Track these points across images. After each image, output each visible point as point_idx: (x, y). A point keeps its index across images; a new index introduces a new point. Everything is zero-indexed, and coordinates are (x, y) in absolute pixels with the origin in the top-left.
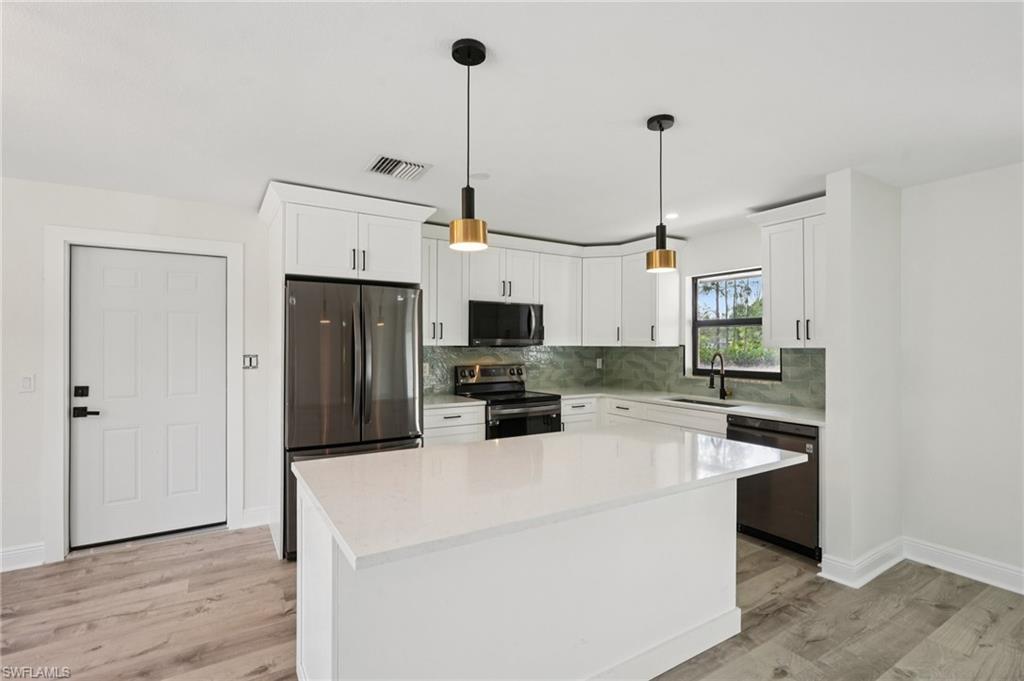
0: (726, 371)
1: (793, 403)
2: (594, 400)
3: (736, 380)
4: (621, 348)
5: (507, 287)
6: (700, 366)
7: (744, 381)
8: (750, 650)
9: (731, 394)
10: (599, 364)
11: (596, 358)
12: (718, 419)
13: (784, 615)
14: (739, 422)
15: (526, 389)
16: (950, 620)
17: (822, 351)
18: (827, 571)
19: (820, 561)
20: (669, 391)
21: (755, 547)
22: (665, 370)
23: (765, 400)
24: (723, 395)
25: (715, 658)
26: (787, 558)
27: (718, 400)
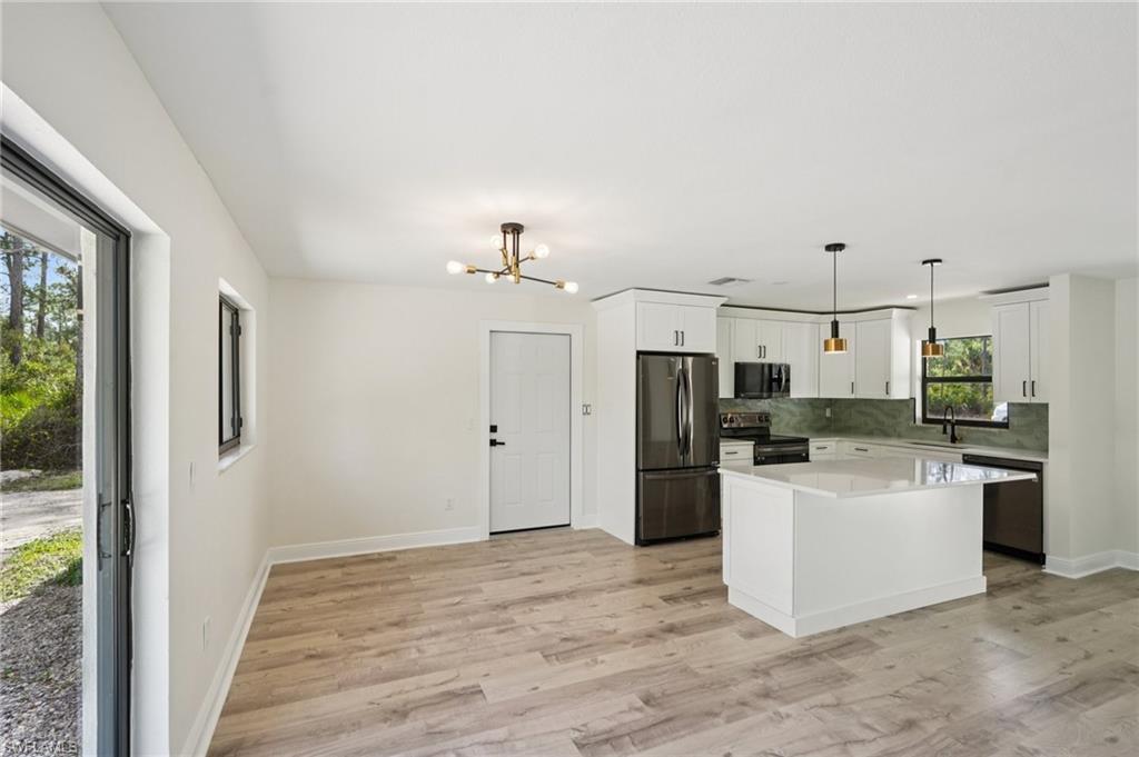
0: (957, 420)
1: (1020, 446)
2: (834, 444)
3: (965, 428)
4: (855, 399)
5: (762, 350)
6: (929, 416)
7: (972, 428)
9: (961, 439)
10: (828, 414)
11: (827, 408)
14: (974, 459)
15: (771, 433)
17: (1046, 406)
18: (1051, 569)
19: (1044, 564)
22: (896, 419)
23: (993, 445)
24: (954, 439)
27: (950, 444)
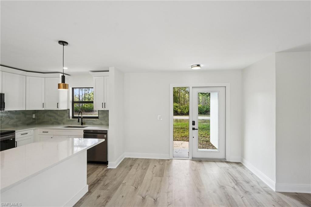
0: (83, 117)
1: (101, 124)
2: (32, 131)
3: (86, 119)
4: (45, 110)
6: (75, 116)
7: (88, 119)
8: (91, 195)
9: (85, 123)
10: (34, 116)
11: (33, 114)
12: (81, 132)
13: (99, 181)
14: (87, 132)
16: (132, 168)
17: (108, 111)
18: (110, 166)
19: (108, 164)
20: (64, 124)
21: (92, 166)
22: (62, 117)
23: (94, 124)
24: (82, 124)
25: (81, 202)
26: (100, 166)
27: (81, 126)
